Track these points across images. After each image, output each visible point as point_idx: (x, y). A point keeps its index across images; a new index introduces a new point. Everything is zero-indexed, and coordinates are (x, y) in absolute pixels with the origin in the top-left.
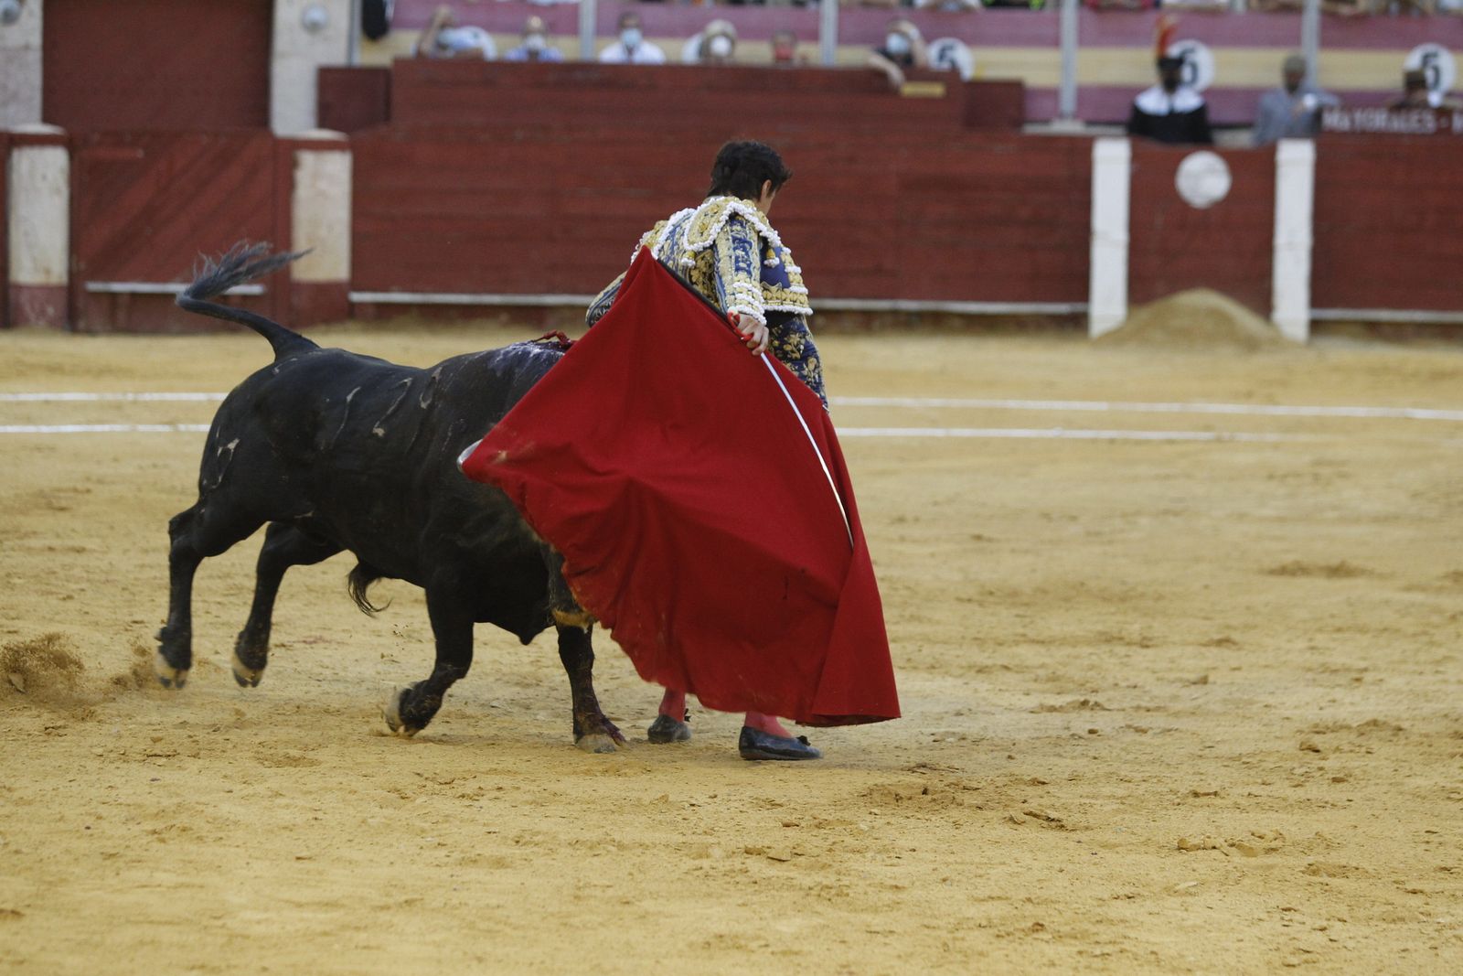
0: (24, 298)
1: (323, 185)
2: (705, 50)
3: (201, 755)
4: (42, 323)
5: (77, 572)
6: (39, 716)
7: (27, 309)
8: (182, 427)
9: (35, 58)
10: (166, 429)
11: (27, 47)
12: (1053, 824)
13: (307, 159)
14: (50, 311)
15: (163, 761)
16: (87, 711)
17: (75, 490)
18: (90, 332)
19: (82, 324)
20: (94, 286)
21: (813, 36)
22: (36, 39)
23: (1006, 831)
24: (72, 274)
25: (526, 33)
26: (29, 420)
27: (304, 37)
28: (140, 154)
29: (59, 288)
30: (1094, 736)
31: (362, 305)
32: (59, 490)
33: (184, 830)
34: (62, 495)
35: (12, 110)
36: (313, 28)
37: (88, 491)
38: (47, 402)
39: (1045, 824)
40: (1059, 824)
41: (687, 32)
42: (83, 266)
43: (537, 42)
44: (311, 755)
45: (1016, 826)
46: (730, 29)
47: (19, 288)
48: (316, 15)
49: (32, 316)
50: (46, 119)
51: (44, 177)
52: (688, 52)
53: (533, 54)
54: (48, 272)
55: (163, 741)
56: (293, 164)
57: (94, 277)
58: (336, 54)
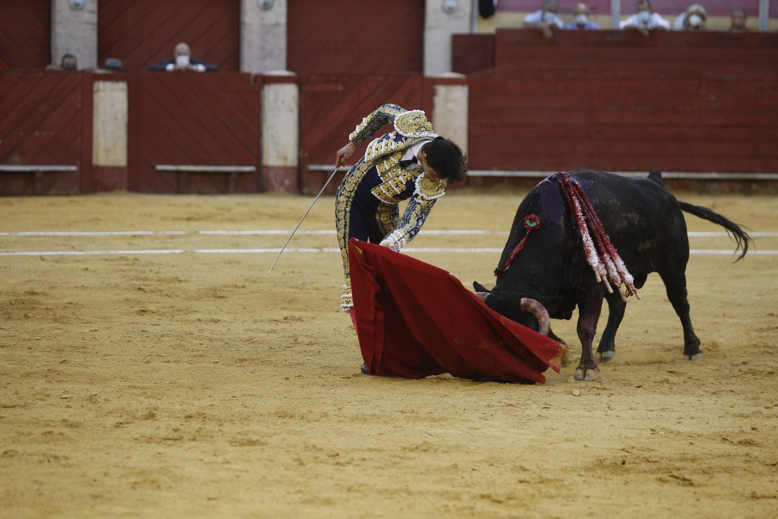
0: (271, 174)
1: (451, 106)
2: (687, 22)
3: (197, 439)
4: (282, 189)
5: (206, 334)
6: (121, 417)
7: (273, 181)
8: (325, 250)
9: (282, 31)
10: (316, 250)
11: (277, 24)
12: (686, 483)
13: (441, 90)
14: (287, 182)
15: (171, 442)
16: (151, 414)
17: (236, 286)
18: (311, 195)
19: (306, 190)
20: (313, 167)
21: (755, 13)
22: (283, 19)
23: (653, 486)
24: (300, 160)
25: (576, 13)
26: (237, 246)
27: (444, 17)
28: (341, 87)
29: (292, 168)
30: (754, 431)
31: (474, 177)
32: (225, 286)
33: (153, 482)
34: (226, 289)
35: (268, 62)
36: (449, 11)
37: (244, 287)
38: (256, 235)
39: (681, 482)
40: (689, 482)
41: (677, 11)
42: (306, 155)
43: (583, 19)
44: (265, 439)
45: (662, 484)
46: (702, 9)
47: (269, 168)
48: (451, 3)
49: (276, 185)
50: (289, 68)
51: (283, 102)
52: (678, 23)
53: (581, 26)
54: (285, 158)
55: (180, 431)
56: (433, 93)
57: (313, 162)
58: (463, 27)
